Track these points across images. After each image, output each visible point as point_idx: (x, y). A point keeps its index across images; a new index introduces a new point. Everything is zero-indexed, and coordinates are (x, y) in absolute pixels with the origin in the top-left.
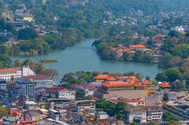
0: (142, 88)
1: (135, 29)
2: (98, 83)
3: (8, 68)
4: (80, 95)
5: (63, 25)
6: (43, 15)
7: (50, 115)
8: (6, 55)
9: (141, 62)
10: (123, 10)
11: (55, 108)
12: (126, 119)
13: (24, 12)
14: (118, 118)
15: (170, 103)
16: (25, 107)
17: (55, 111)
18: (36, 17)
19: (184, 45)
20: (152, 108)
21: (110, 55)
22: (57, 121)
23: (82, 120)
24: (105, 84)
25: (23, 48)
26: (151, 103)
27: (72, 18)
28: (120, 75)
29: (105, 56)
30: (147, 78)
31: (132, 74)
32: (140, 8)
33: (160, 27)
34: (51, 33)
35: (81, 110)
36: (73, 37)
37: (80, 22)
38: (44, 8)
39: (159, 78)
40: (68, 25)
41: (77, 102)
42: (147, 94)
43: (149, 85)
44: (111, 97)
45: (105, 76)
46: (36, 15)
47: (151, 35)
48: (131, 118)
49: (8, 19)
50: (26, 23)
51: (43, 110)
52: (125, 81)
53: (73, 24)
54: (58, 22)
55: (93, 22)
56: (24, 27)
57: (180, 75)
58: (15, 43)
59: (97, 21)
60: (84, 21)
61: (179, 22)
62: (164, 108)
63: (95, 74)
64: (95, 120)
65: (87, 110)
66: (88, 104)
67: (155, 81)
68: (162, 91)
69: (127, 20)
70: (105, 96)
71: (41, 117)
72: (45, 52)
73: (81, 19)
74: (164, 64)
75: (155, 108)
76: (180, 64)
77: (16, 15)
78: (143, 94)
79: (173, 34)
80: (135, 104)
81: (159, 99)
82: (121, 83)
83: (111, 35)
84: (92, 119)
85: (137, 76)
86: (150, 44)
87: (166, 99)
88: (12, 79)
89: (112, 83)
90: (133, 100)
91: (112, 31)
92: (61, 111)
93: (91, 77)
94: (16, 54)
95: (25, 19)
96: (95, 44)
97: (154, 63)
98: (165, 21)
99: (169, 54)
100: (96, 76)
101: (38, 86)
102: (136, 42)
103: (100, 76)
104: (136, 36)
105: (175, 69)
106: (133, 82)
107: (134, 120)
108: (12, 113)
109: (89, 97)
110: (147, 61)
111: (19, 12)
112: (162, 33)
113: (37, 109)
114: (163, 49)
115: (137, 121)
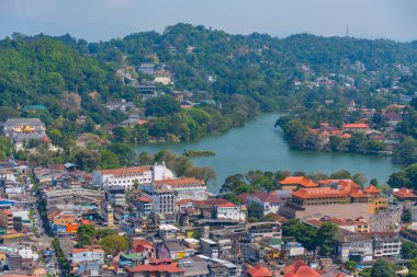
0: (363, 200)
1: (350, 94)
2: (287, 192)
3: (129, 166)
4: (254, 212)
5: (223, 90)
6: (188, 74)
7: (201, 249)
8: (125, 144)
9: (362, 153)
10: (330, 61)
11: (211, 237)
12: (336, 254)
13: (155, 68)
14: (322, 254)
15: (415, 226)
16: (159, 235)
17: (212, 242)
18: (176, 76)
20: (382, 235)
21: (308, 143)
22: (215, 259)
23: (258, 258)
24: (298, 194)
25: (155, 132)
26: (381, 227)
27: (240, 77)
28: (324, 178)
29: (298, 144)
30: (374, 183)
31: (346, 175)
32: (360, 58)
33: (395, 92)
34: (203, 105)
35: (257, 238)
36: (241, 111)
37: (253, 84)
38: (190, 60)
39: (394, 182)
40: (232, 91)
41: (249, 226)
42: (373, 212)
43: (376, 195)
44: (309, 215)
45: (299, 180)
46: (177, 73)
47: (378, 105)
48: (345, 253)
49: (127, 81)
50: (160, 87)
51: (190, 240)
52: (334, 187)
53: (241, 87)
54: (214, 85)
55: (277, 83)
56: (155, 95)
58: (141, 122)
59: (283, 81)
60: (261, 83)
62: (405, 236)
63: (280, 176)
64: (282, 256)
65: (268, 240)
66: (268, 228)
67: (387, 187)
68: (401, 206)
69: (337, 79)
70: (299, 215)
71: (187, 252)
72: (193, 138)
73: (255, 78)
74: (403, 157)
75: (388, 236)
77: (140, 74)
78: (365, 210)
80: (352, 228)
81: (396, 219)
82: (326, 191)
84: (275, 255)
85: (355, 179)
86: (377, 121)
87: (406, 218)
88: (136, 186)
89: (311, 192)
90: (349, 222)
91: (310, 99)
92: (222, 242)
93: (273, 181)
94: (142, 142)
95: (158, 79)
96: (280, 122)
97: (386, 155)
98: (404, 80)
99: (411, 138)
100: (283, 179)
101: (181, 198)
102: (354, 118)
103: (289, 179)
104: (352, 108)
106: (348, 189)
107: (351, 257)
108: (135, 245)
109: (270, 217)
110: (373, 152)
111: (146, 68)
112: (399, 102)
113: (179, 238)
114: (401, 129)
115: (356, 258)
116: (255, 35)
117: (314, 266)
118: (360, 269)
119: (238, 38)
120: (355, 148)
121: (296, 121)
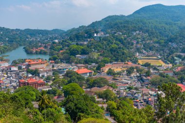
0: (44, 64)
1: (39, 41)
2: (27, 63)
4: (20, 68)
5: (10, 41)
7: (8, 77)
10: (34, 35)
11: (10, 74)
12: (39, 76)
14: (36, 76)
15: (55, 68)
19: (58, 47)
20: (48, 71)
21: (31, 52)
22: (11, 79)
23: (21, 78)
24: (29, 63)
26: (48, 69)
27: (14, 38)
28: (35, 59)
29: (28, 52)
30: (46, 60)
31: (40, 59)
32: (41, 34)
33: (49, 41)
34: (6, 45)
35: (21, 74)
36: (15, 46)
37: (17, 40)
38: (2, 35)
39: (50, 59)
40: (12, 42)
41: (19, 71)
42: (46, 66)
43: (46, 62)
44: (32, 68)
45: (29, 60)
47: (46, 43)
48: (41, 75)
51: (5, 75)
52: (37, 61)
54: (8, 41)
55: (23, 40)
57: (58, 58)
60: (19, 40)
61: (56, 38)
62: (53, 70)
63: (25, 60)
64: (27, 77)
65: (23, 74)
66: (23, 71)
67: (49, 61)
68: (52, 64)
69: (36, 38)
70: (30, 68)
71: (5, 78)
72: (4, 52)
74: (51, 54)
75: (50, 71)
76: (57, 54)
78: (44, 66)
79: (54, 43)
80: (42, 70)
81: (51, 67)
82: (35, 62)
83: (30, 44)
84: (25, 77)
85: (42, 59)
86: (45, 47)
87: (53, 67)
89: (32, 63)
90: (41, 68)
91: (30, 43)
92: (13, 75)
93: (24, 61)
96: (24, 48)
98: (50, 38)
99: (53, 50)
101: (2, 66)
102: (40, 46)
103: (27, 60)
104: (40, 44)
105: (56, 56)
106: (40, 61)
109: (23, 69)
110: (45, 53)
112: (50, 43)
113: (3, 75)
114: (50, 48)
115: (43, 76)
116: (17, 29)
117: (34, 78)
118: (44, 78)
119: (13, 30)
120: (41, 53)
121: (28, 48)
